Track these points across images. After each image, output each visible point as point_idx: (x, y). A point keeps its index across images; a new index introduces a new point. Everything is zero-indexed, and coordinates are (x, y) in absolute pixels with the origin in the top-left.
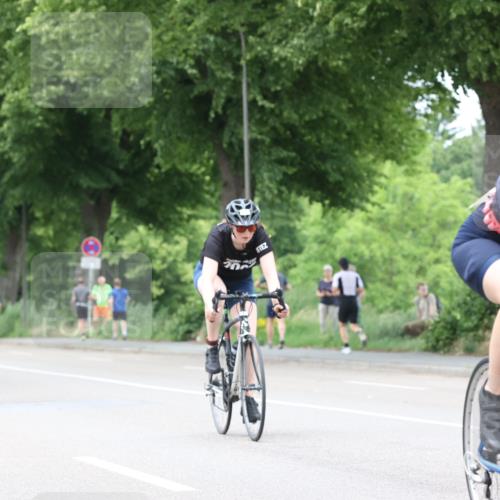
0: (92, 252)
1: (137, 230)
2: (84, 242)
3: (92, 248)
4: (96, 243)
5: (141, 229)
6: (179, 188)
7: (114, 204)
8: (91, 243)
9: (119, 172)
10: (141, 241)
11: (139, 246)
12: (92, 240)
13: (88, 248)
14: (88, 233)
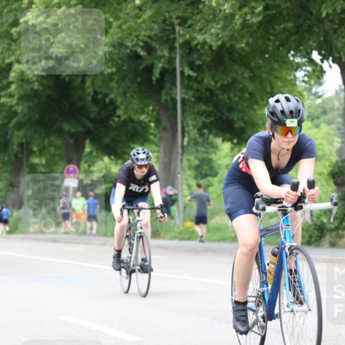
0: (72, 175)
1: (103, 160)
2: (66, 168)
3: (71, 172)
4: (75, 170)
5: (106, 159)
6: (132, 131)
7: (87, 142)
8: (71, 169)
9: (91, 120)
10: (106, 168)
11: (104, 171)
12: (72, 167)
13: (69, 172)
14: (69, 162)
